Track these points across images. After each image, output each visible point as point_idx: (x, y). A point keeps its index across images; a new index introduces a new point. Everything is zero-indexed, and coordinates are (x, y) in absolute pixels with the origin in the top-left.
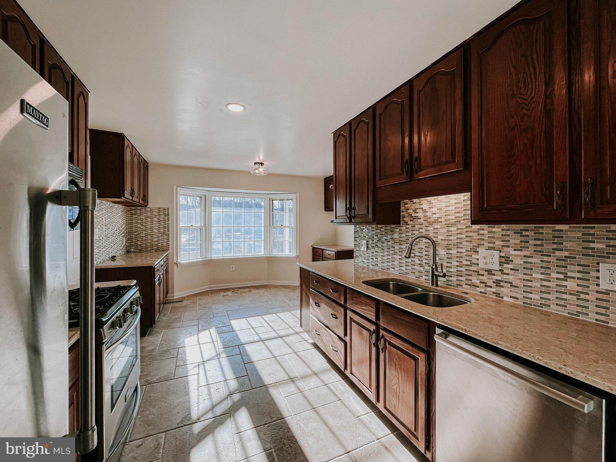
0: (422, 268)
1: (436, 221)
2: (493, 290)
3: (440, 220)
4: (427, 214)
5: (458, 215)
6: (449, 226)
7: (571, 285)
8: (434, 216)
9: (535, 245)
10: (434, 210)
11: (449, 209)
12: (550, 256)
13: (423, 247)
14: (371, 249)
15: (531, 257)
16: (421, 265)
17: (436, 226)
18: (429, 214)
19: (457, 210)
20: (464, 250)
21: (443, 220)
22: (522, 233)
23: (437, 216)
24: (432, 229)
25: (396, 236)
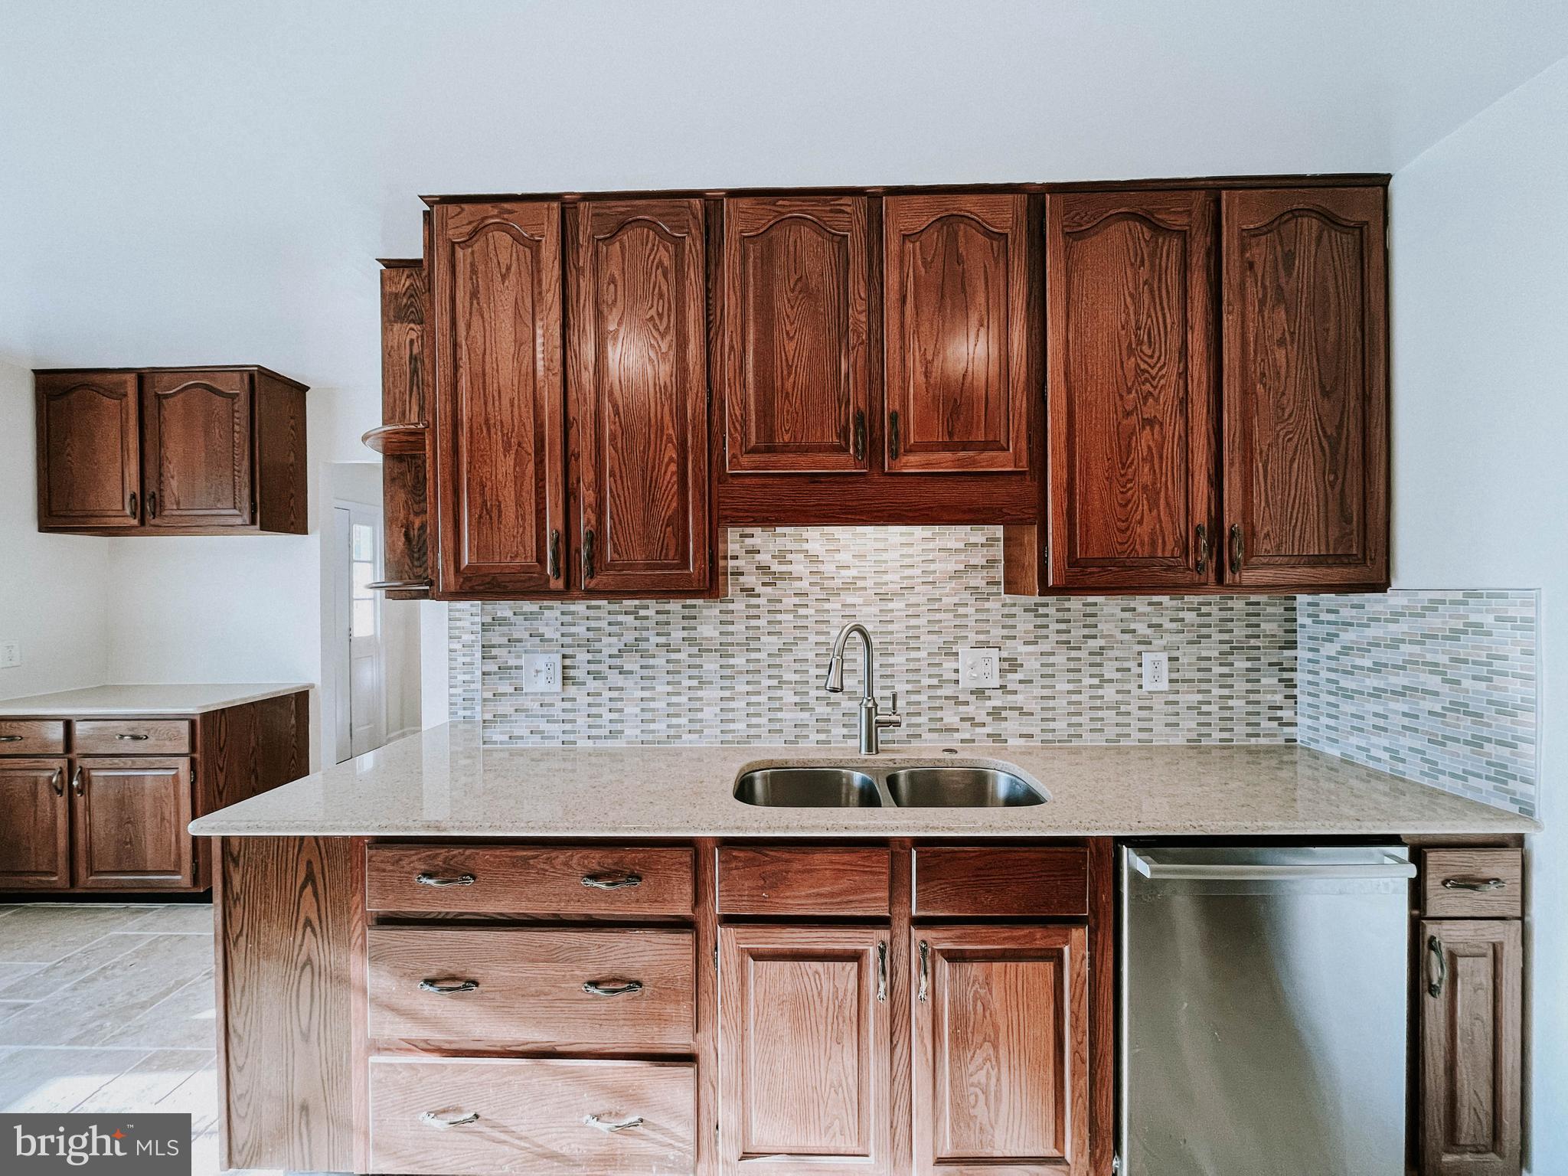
0: (806, 715)
1: (850, 586)
2: (988, 730)
3: (860, 584)
4: (822, 568)
5: (908, 572)
6: (884, 597)
7: (1109, 693)
8: (844, 573)
9: (1058, 632)
10: (844, 557)
11: (885, 556)
12: (1080, 648)
13: (811, 655)
14: (584, 684)
15: (1053, 654)
16: (803, 707)
17: (850, 600)
18: (828, 568)
19: (907, 561)
20: (923, 654)
21: (869, 583)
22: (1037, 610)
23: (853, 572)
24: (838, 606)
25: (708, 631)
